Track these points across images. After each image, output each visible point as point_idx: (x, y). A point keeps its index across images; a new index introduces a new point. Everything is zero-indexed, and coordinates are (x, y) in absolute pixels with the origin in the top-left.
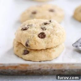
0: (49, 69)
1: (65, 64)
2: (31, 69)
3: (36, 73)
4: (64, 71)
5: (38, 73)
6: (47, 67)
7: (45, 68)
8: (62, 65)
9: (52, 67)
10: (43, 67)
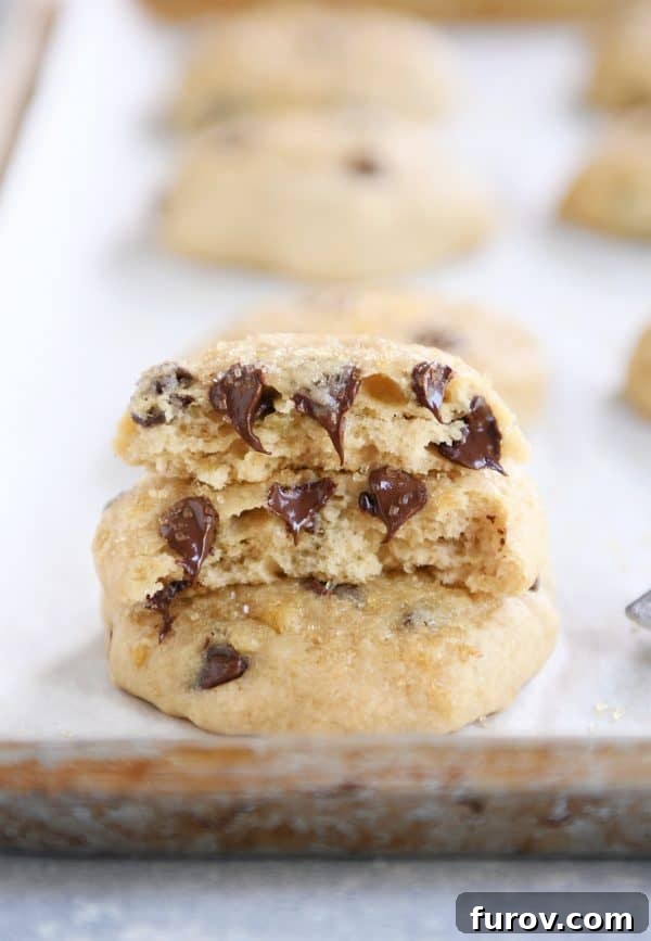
0: (432, 785)
1: (575, 747)
2: (273, 792)
3: (311, 835)
4: (560, 810)
5: (331, 829)
6: (418, 775)
7: (401, 784)
8: (544, 751)
9: (455, 774)
10: (385, 773)
